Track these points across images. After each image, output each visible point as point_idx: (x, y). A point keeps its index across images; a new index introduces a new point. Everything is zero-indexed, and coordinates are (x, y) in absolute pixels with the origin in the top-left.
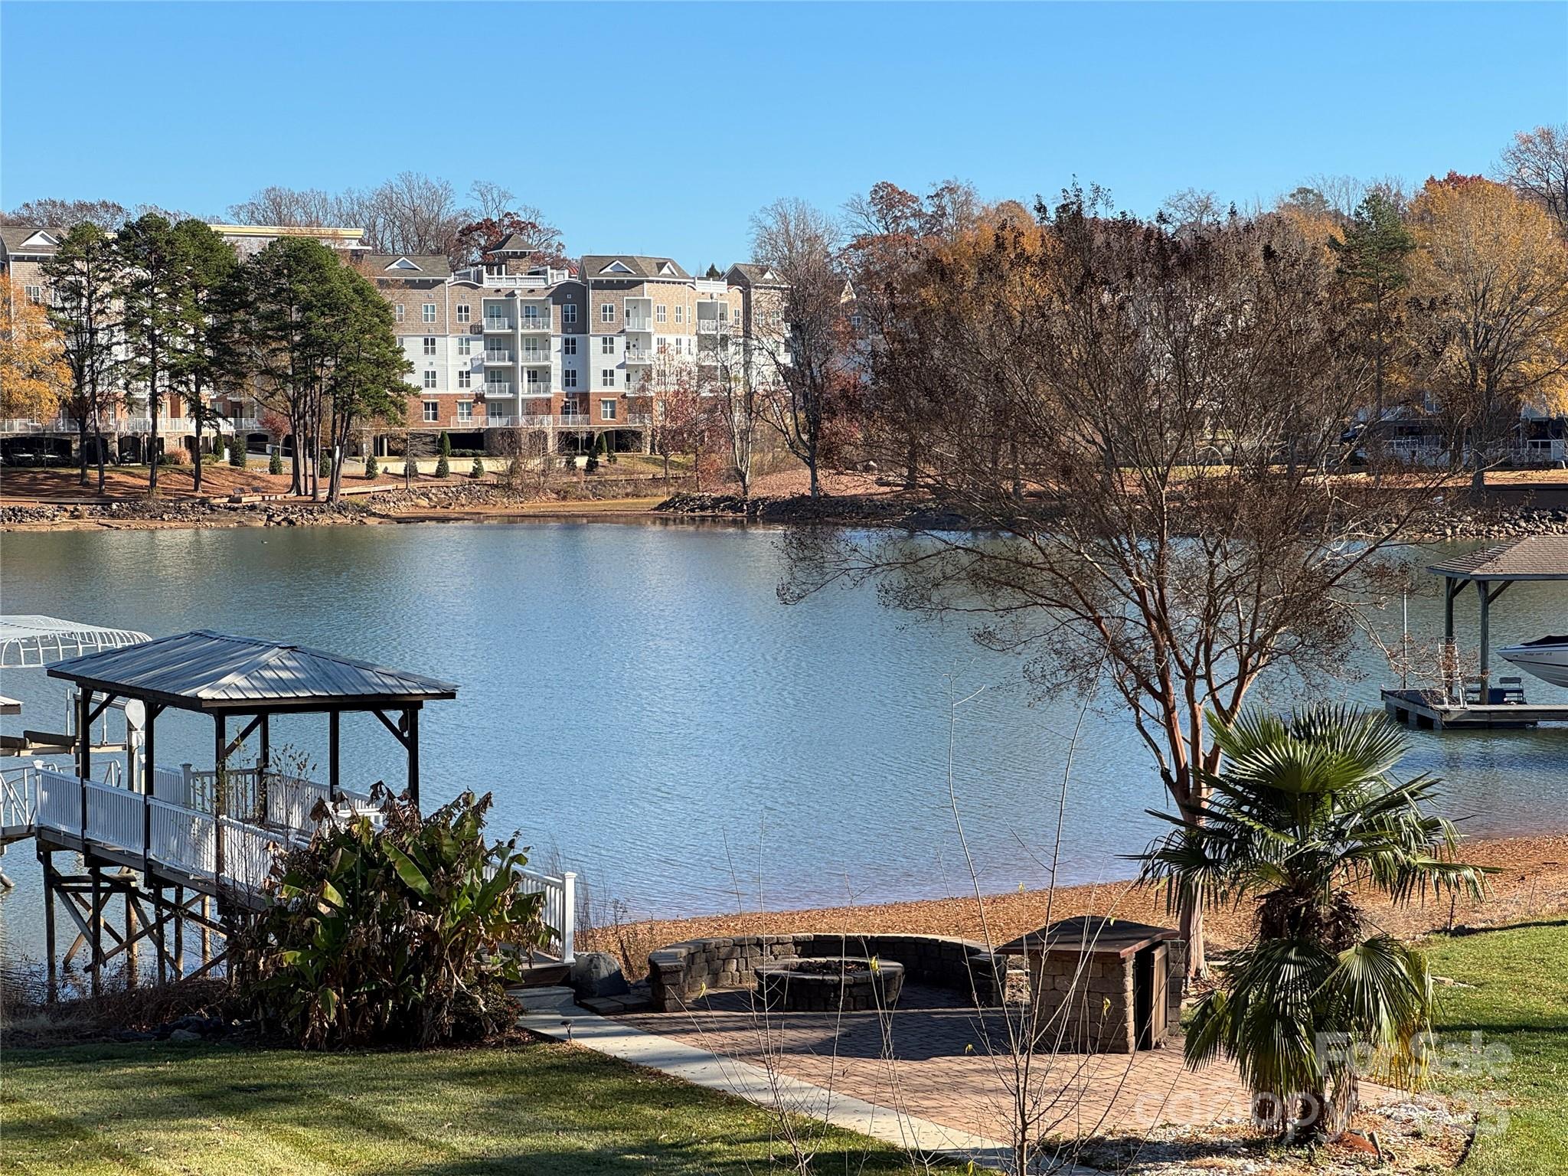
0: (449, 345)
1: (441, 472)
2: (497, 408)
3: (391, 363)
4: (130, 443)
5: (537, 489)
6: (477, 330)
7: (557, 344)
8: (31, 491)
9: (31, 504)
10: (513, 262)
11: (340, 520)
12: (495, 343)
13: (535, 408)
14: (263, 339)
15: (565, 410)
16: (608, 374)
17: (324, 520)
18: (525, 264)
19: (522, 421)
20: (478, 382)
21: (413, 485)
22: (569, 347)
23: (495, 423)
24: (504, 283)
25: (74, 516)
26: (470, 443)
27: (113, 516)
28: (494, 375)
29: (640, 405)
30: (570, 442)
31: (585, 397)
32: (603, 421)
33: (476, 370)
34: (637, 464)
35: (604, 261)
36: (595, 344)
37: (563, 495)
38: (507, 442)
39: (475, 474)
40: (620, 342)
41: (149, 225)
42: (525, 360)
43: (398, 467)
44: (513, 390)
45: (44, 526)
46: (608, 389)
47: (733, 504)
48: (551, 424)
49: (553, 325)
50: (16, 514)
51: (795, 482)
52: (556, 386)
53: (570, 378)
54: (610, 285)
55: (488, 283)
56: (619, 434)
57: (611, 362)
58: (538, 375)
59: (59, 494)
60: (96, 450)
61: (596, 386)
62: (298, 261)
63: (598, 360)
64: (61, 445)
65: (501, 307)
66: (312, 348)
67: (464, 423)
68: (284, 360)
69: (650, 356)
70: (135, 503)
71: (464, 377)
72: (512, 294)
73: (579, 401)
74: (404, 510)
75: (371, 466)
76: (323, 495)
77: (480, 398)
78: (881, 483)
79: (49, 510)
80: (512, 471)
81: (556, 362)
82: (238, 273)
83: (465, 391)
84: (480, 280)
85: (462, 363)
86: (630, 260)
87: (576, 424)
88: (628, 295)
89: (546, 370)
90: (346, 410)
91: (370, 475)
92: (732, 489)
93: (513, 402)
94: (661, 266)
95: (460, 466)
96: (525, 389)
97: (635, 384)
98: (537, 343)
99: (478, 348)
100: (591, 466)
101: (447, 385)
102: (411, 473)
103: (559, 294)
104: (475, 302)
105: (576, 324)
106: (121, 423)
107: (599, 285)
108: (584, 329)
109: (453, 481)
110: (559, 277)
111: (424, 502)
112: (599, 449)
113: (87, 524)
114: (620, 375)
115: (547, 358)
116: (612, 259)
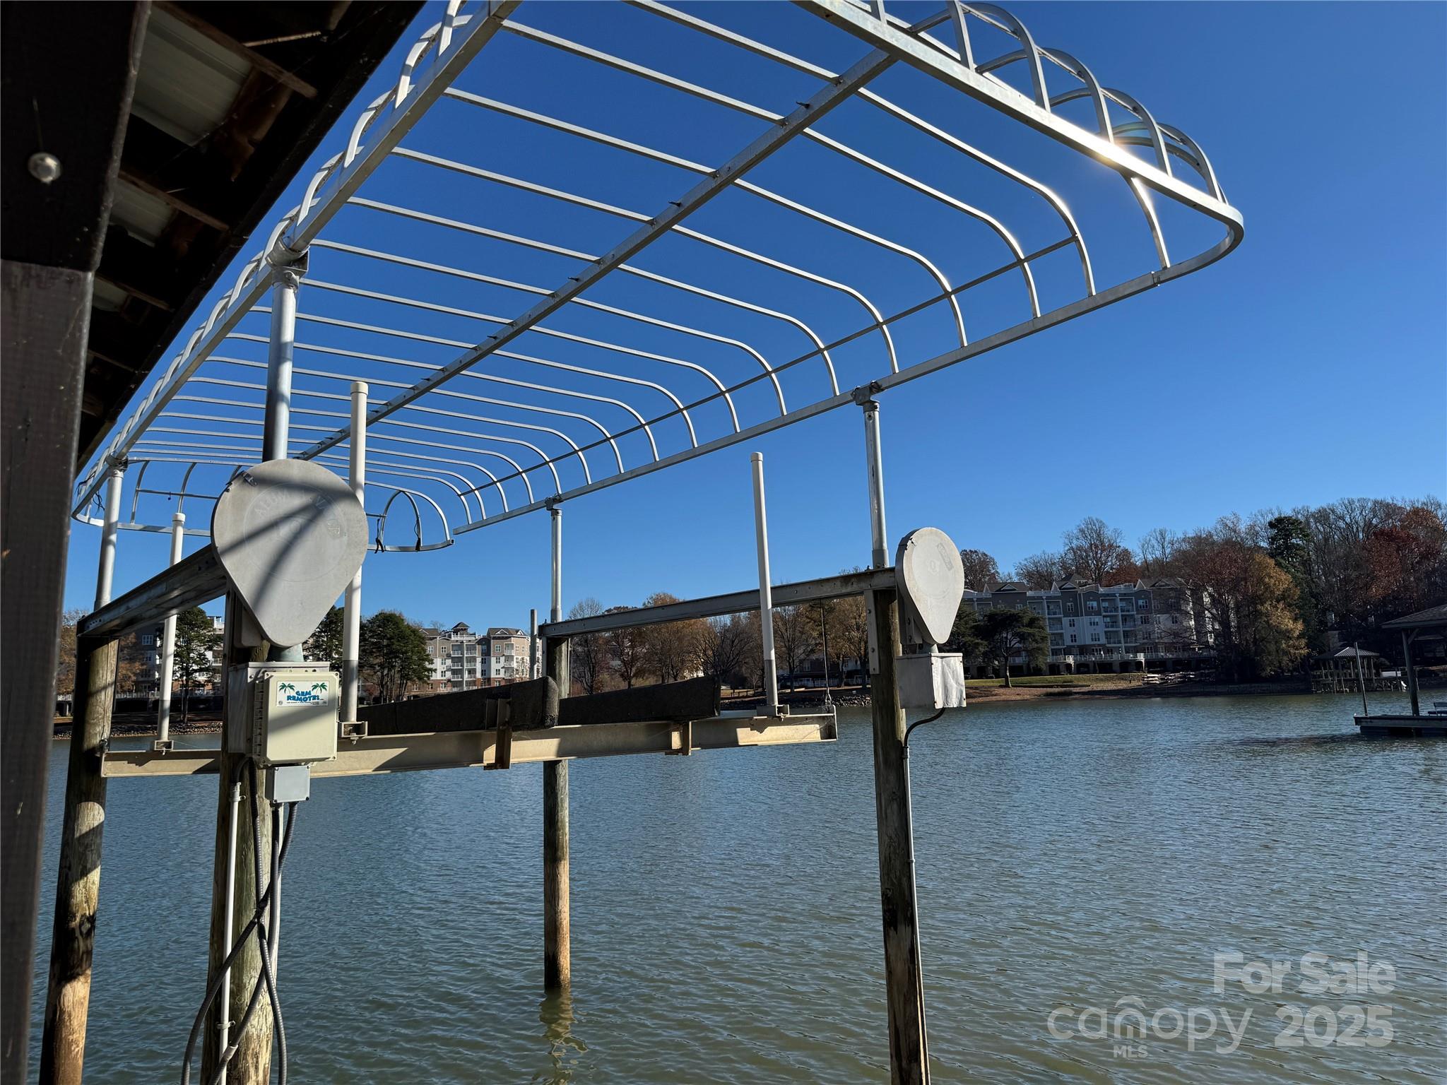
0: (438, 661)
2: (455, 684)
6: (449, 656)
7: (479, 660)
10: (462, 632)
12: (455, 660)
13: (470, 683)
15: (482, 684)
16: (498, 671)
19: (466, 689)
20: (449, 675)
22: (483, 662)
23: (455, 690)
24: (459, 638)
28: (454, 672)
31: (489, 679)
33: (447, 670)
35: (498, 630)
36: (493, 660)
40: (502, 659)
42: (467, 666)
44: (462, 677)
46: (498, 676)
49: (477, 654)
52: (479, 675)
53: (483, 672)
54: (499, 638)
55: (453, 639)
57: (499, 666)
58: (472, 672)
61: (493, 675)
63: (494, 666)
65: (458, 647)
67: (443, 690)
69: (513, 664)
71: (443, 673)
72: (462, 642)
73: (487, 681)
77: (449, 681)
81: (478, 667)
83: (444, 678)
85: (444, 668)
86: (506, 630)
88: (506, 642)
89: (475, 670)
93: (462, 681)
94: (517, 631)
96: (466, 675)
97: (508, 674)
98: (472, 660)
99: (449, 662)
101: (437, 676)
103: (480, 642)
104: (449, 646)
105: (486, 654)
107: (494, 638)
108: (490, 655)
114: (502, 671)
115: (475, 665)
116: (500, 629)
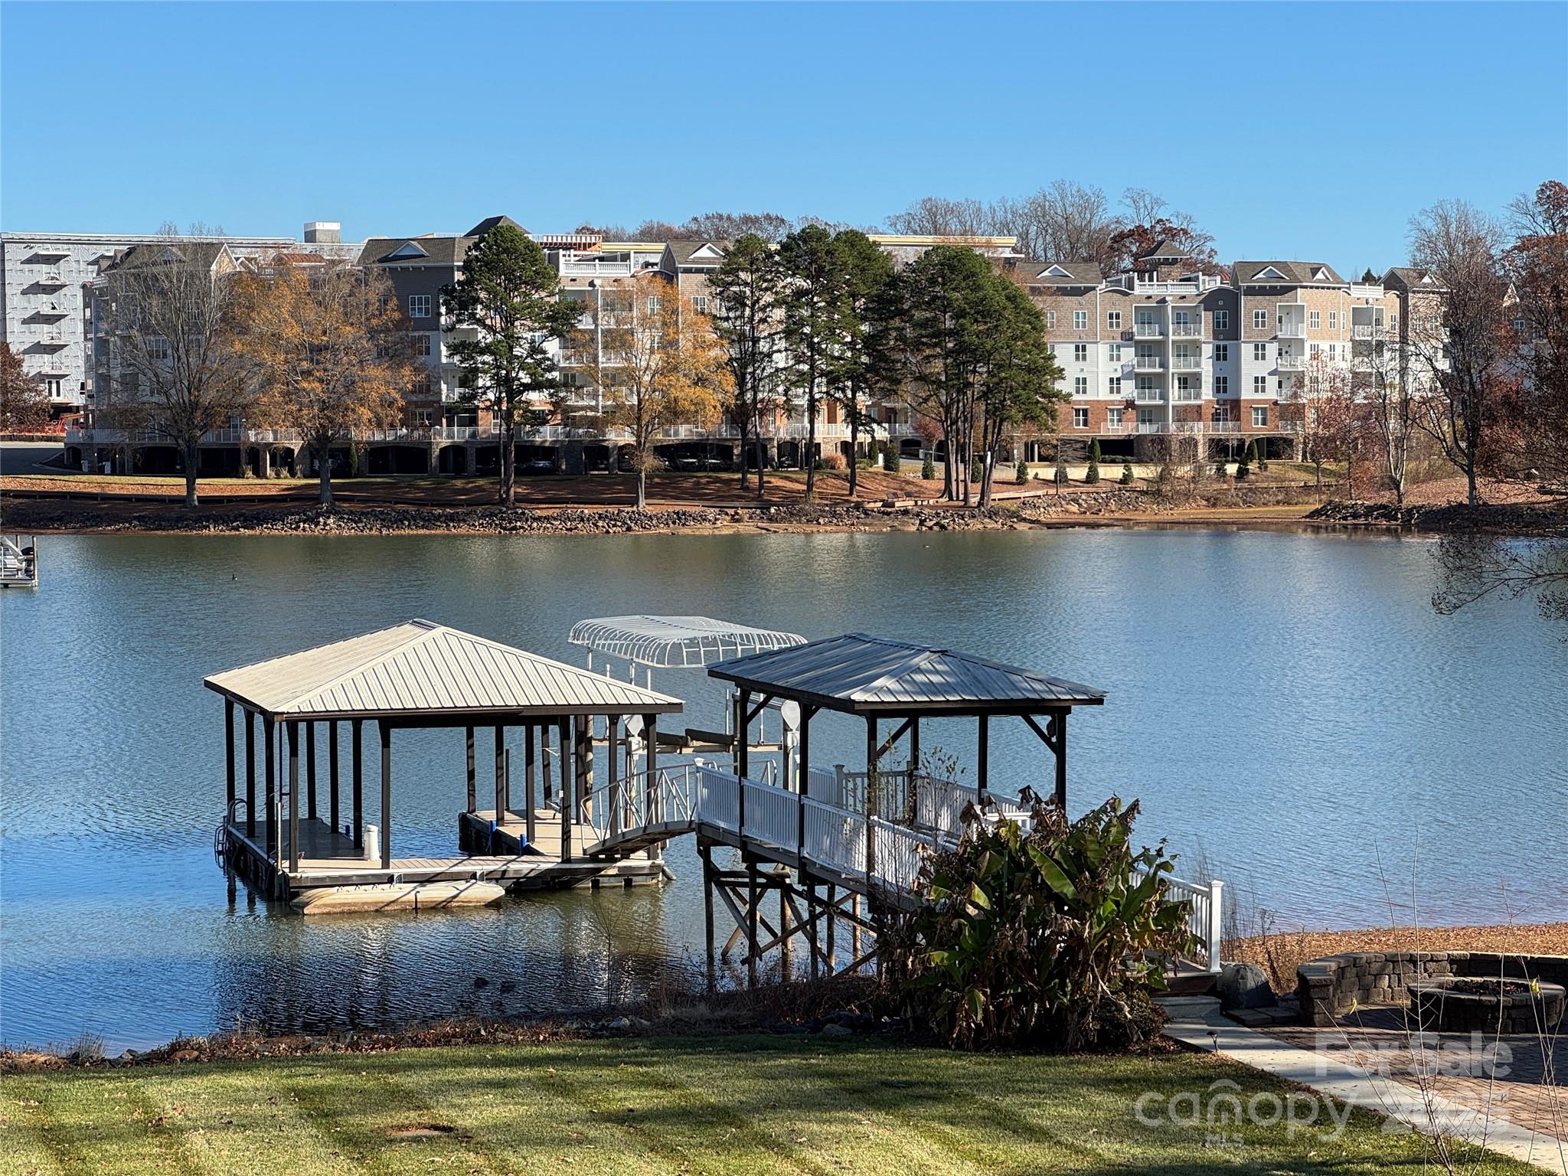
0: (1099, 352)
1: (1092, 478)
2: (1147, 415)
3: (1043, 369)
4: (789, 449)
5: (1188, 496)
6: (1128, 337)
7: (1208, 350)
8: (695, 495)
9: (694, 508)
10: (1164, 269)
11: (990, 525)
12: (1146, 350)
13: (1187, 414)
14: (917, 346)
15: (1216, 418)
16: (1259, 381)
17: (975, 525)
18: (1177, 271)
19: (1172, 427)
20: (1129, 389)
21: (1064, 491)
22: (1220, 354)
23: (1146, 429)
24: (1154, 289)
25: (735, 519)
26: (1121, 449)
27: (771, 520)
28: (1145, 382)
29: (1292, 412)
30: (1220, 449)
31: (1236, 404)
32: (1254, 428)
33: (1127, 376)
34: (1289, 471)
35: (1260, 266)
36: (1247, 351)
37: (1213, 502)
38: (1155, 449)
39: (1126, 479)
40: (1272, 349)
41: (811, 236)
42: (1176, 367)
43: (1048, 473)
44: (1164, 396)
45: (706, 529)
46: (1260, 396)
47: (1387, 512)
48: (1201, 431)
49: (1204, 332)
50: (680, 517)
51: (1453, 490)
52: (1207, 392)
53: (1220, 384)
54: (1262, 291)
55: (1139, 290)
56: (1271, 441)
57: (1262, 369)
58: (1189, 382)
59: (721, 498)
60: (756, 454)
61: (1247, 393)
62: (952, 269)
63: (1250, 367)
64: (723, 450)
65: (1152, 314)
66: (965, 354)
67: (1114, 429)
68: (937, 367)
69: (1303, 362)
70: (793, 507)
71: (1115, 383)
72: (1163, 301)
73: (1230, 407)
74: (1054, 515)
75: (1022, 471)
76: (974, 500)
77: (1130, 404)
78: (1543, 491)
79: (711, 513)
80: (1162, 478)
81: (1207, 369)
82: (894, 281)
83: (1116, 397)
84: (1131, 287)
85: (1114, 370)
86: (1283, 266)
87: (1226, 431)
88: (1281, 301)
89: (1197, 377)
90: (999, 417)
91: (1021, 481)
92: (1386, 497)
93: (1164, 408)
94: (1315, 271)
95: (1111, 472)
96: (1175, 396)
97: (1287, 391)
98: (1189, 350)
99: (1129, 354)
100: (1242, 473)
101: (1099, 392)
102: (1061, 479)
103: (1211, 301)
104: (1127, 309)
105: (1228, 331)
106: (780, 429)
107: (1251, 291)
108: (1236, 337)
109: (1103, 487)
110: (1211, 284)
111: (1074, 508)
112: (1250, 457)
113: (747, 528)
114: (1272, 382)
115: (1198, 365)
116: (1265, 265)
